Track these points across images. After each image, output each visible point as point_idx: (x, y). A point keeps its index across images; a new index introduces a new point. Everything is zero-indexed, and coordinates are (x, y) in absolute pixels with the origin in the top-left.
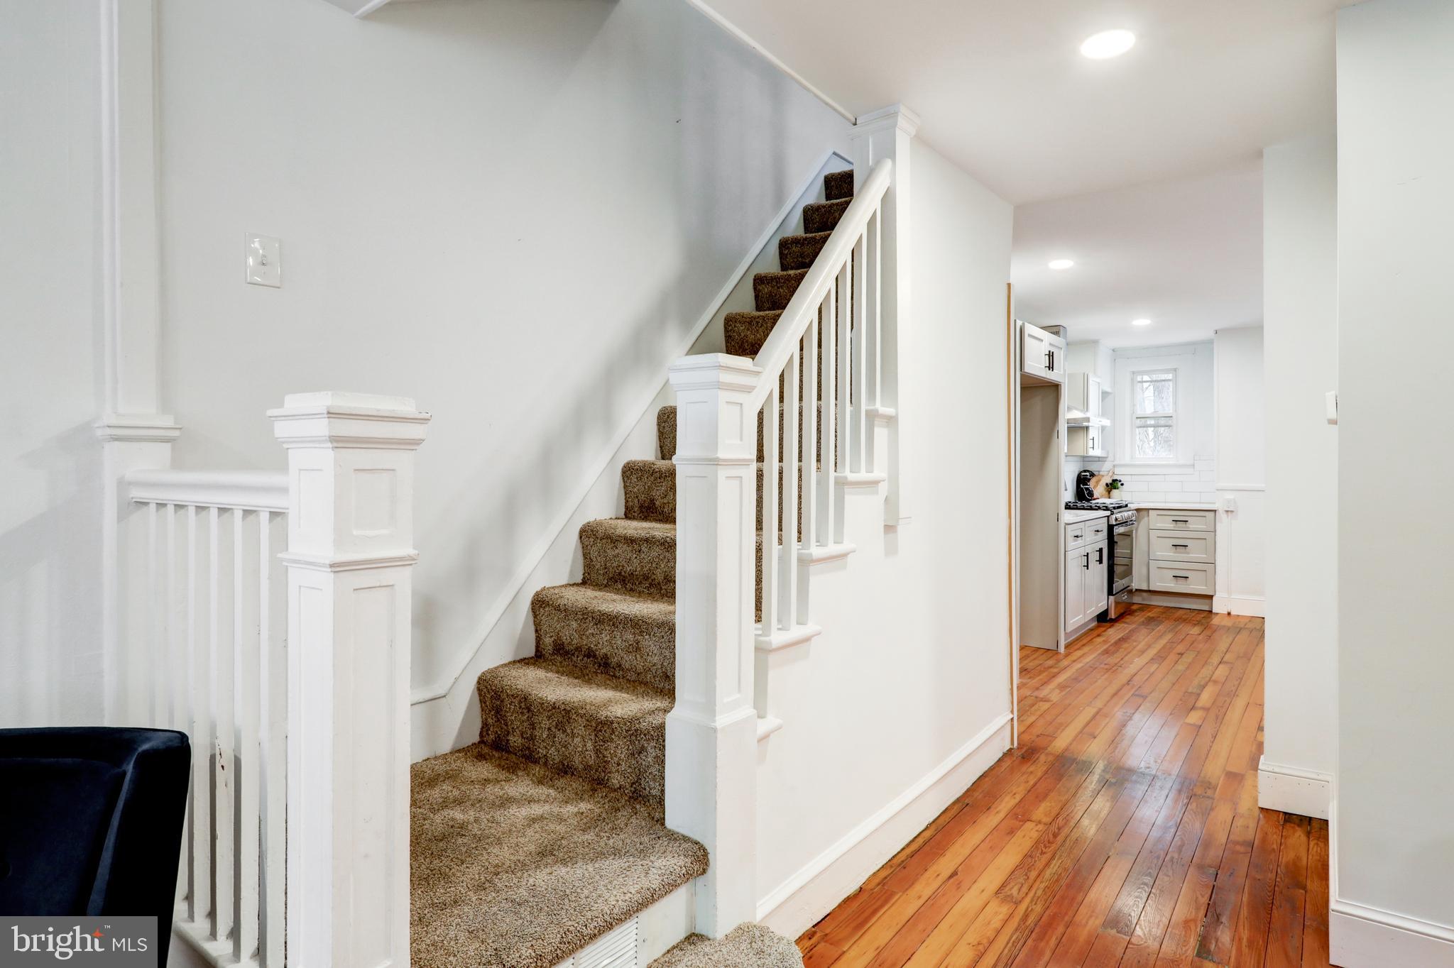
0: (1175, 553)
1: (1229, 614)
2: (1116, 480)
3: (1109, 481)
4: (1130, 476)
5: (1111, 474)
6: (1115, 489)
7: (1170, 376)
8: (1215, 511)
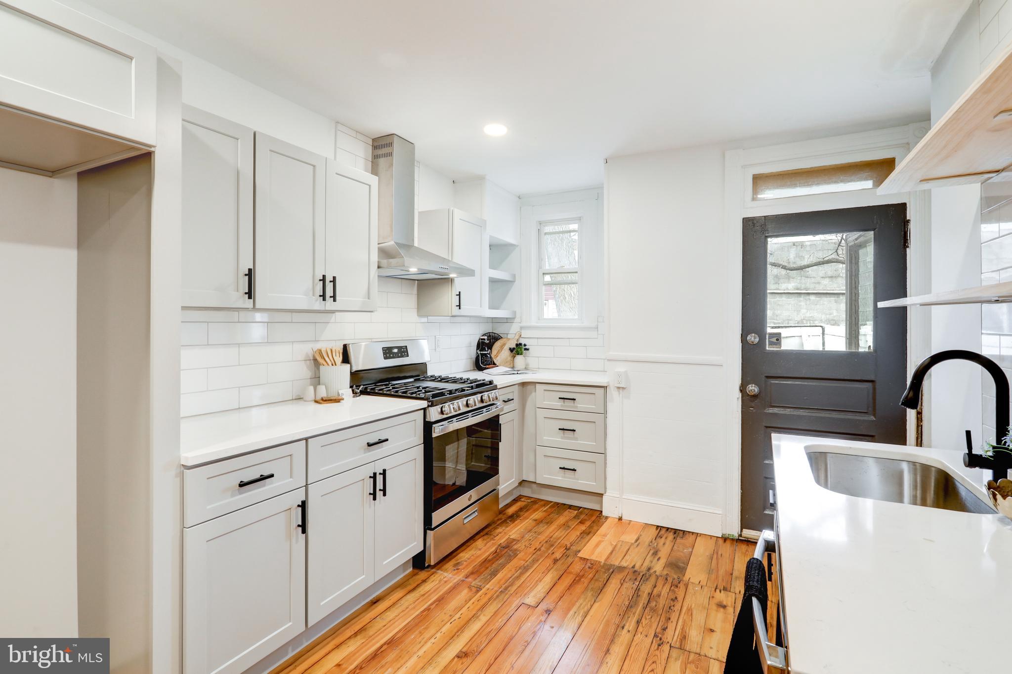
0: (562, 438)
1: (620, 519)
2: (521, 344)
3: (513, 346)
4: (536, 340)
5: (517, 337)
6: (518, 354)
7: (574, 226)
8: (605, 388)
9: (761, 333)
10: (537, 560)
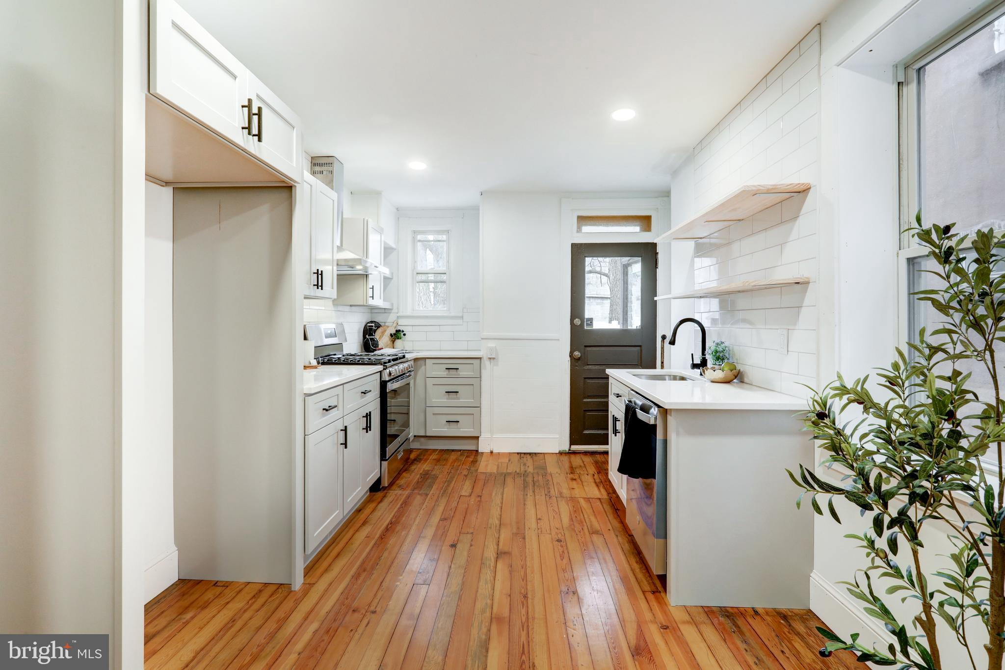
0: (447, 399)
1: (492, 452)
2: (400, 331)
3: (393, 331)
4: (411, 327)
5: (395, 325)
6: (398, 339)
7: (444, 237)
8: (480, 358)
9: (582, 318)
10: (454, 477)
